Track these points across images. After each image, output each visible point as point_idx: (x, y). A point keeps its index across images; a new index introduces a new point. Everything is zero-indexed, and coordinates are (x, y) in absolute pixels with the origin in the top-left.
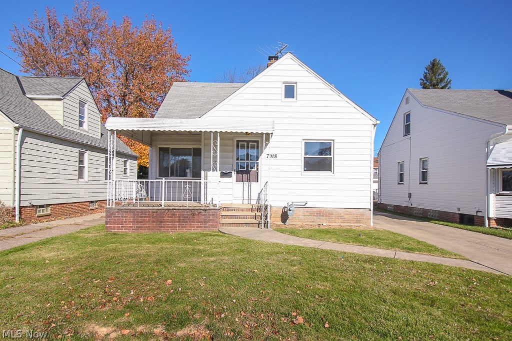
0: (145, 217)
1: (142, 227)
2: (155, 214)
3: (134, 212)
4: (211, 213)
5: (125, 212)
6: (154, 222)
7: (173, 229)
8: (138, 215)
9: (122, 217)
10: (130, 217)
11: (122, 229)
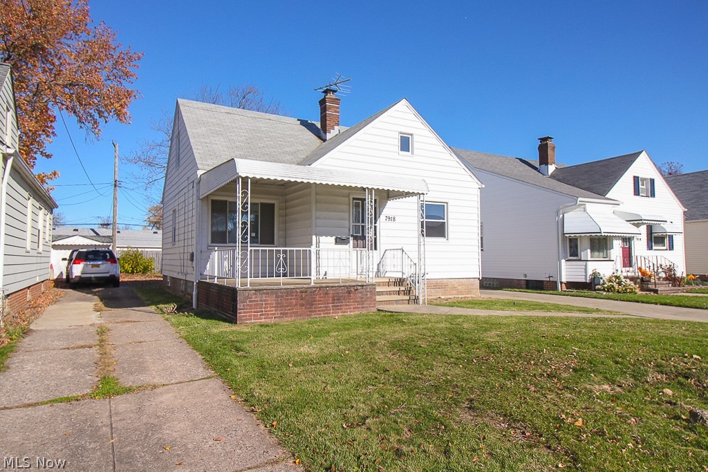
0: (291, 299)
1: (287, 313)
2: (304, 294)
3: (276, 294)
4: (368, 290)
5: (265, 293)
6: (303, 305)
7: (327, 313)
8: (282, 296)
9: (262, 301)
10: (271, 299)
11: (262, 319)
